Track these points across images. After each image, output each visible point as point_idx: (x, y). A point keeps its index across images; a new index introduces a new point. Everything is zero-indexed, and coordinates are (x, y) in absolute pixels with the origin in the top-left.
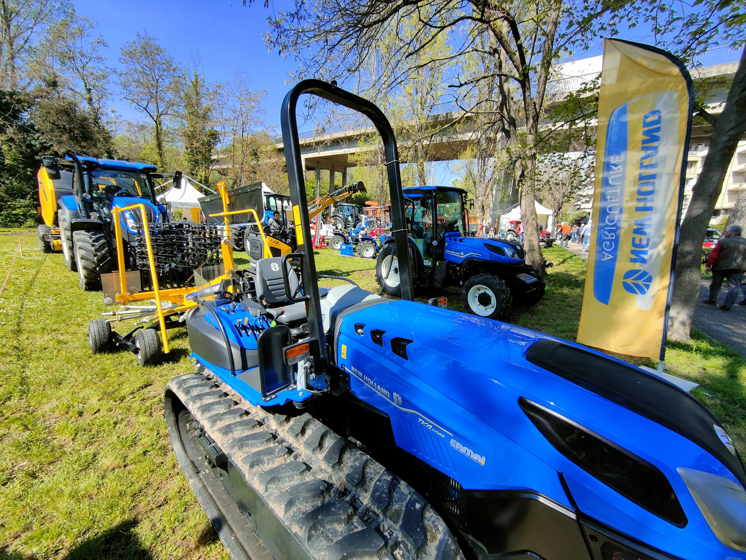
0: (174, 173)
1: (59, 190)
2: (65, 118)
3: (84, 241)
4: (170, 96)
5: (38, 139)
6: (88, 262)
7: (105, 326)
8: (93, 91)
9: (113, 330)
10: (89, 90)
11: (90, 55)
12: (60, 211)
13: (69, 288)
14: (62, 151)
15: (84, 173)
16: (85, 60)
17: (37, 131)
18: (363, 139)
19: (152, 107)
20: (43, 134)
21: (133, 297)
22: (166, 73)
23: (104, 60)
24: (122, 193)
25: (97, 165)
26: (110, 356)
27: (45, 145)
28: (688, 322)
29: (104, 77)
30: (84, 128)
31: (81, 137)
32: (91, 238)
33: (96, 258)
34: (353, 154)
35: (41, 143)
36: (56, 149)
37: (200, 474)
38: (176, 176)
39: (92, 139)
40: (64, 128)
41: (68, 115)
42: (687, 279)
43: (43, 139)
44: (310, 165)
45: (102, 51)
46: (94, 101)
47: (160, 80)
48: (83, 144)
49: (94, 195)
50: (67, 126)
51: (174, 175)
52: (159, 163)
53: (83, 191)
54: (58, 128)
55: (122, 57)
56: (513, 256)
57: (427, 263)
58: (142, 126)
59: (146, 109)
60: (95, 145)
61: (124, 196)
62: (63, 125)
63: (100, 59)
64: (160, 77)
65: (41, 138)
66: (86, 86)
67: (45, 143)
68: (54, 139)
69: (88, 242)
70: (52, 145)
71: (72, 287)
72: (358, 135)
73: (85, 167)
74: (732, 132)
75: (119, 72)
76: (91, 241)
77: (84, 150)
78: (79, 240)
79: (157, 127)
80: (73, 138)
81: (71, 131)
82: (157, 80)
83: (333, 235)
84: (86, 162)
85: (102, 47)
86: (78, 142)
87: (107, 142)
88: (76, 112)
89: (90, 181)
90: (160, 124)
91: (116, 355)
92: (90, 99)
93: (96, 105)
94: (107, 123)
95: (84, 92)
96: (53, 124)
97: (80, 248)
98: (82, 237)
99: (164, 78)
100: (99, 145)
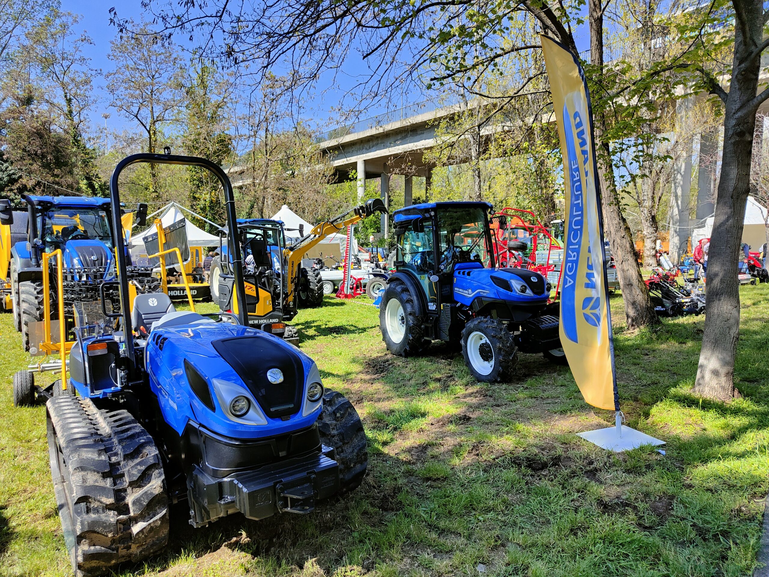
0: (138, 206)
1: (15, 235)
2: (38, 142)
3: (28, 293)
4: (167, 95)
5: (6, 170)
6: (30, 317)
7: (28, 377)
8: (74, 101)
9: (35, 384)
10: (69, 101)
11: (71, 57)
12: (12, 260)
13: (11, 349)
14: (30, 184)
15: (38, 215)
16: (66, 63)
17: (6, 161)
18: (443, 124)
19: (145, 113)
20: (12, 163)
21: (56, 346)
22: (164, 66)
23: (89, 61)
24: (77, 235)
25: (52, 205)
26: (30, 409)
27: (14, 176)
28: (723, 371)
29: (86, 82)
30: (58, 151)
31: (54, 163)
32: (35, 289)
33: (38, 312)
34: (431, 148)
35: (9, 175)
36: (24, 181)
37: (65, 484)
38: (140, 210)
39: (66, 164)
40: (36, 154)
41: (41, 136)
42: (716, 311)
43: (12, 169)
44: (372, 169)
45: (86, 50)
46: (75, 113)
47: (157, 75)
48: (56, 171)
49: (48, 239)
50: (39, 152)
51: (137, 209)
52: (151, 187)
53: (35, 236)
54: (29, 155)
55: (111, 53)
56: (523, 291)
57: (432, 307)
58: (132, 139)
59: (136, 117)
60: (71, 172)
61: (78, 239)
62: (34, 150)
63: (83, 60)
64: (156, 72)
65: (10, 168)
66: (66, 96)
67: (14, 174)
68: (24, 168)
69: (32, 294)
70: (20, 177)
71: (14, 348)
72: (435, 120)
73: (39, 207)
74: (739, 114)
75: (105, 73)
76: (35, 293)
77: (57, 179)
78: (23, 292)
79: (150, 138)
80: (46, 166)
81: (43, 156)
82: (153, 76)
83: (372, 277)
84: (40, 203)
85: (86, 45)
86: (51, 169)
87: (86, 166)
88: (50, 132)
89: (44, 224)
90: (155, 133)
91: (36, 409)
92: (71, 112)
93: (76, 120)
94: (89, 139)
95: (63, 103)
96: (24, 150)
97: (23, 301)
98: (27, 288)
99: (162, 72)
100: (76, 171)
